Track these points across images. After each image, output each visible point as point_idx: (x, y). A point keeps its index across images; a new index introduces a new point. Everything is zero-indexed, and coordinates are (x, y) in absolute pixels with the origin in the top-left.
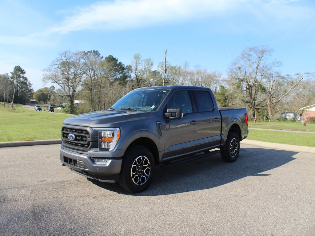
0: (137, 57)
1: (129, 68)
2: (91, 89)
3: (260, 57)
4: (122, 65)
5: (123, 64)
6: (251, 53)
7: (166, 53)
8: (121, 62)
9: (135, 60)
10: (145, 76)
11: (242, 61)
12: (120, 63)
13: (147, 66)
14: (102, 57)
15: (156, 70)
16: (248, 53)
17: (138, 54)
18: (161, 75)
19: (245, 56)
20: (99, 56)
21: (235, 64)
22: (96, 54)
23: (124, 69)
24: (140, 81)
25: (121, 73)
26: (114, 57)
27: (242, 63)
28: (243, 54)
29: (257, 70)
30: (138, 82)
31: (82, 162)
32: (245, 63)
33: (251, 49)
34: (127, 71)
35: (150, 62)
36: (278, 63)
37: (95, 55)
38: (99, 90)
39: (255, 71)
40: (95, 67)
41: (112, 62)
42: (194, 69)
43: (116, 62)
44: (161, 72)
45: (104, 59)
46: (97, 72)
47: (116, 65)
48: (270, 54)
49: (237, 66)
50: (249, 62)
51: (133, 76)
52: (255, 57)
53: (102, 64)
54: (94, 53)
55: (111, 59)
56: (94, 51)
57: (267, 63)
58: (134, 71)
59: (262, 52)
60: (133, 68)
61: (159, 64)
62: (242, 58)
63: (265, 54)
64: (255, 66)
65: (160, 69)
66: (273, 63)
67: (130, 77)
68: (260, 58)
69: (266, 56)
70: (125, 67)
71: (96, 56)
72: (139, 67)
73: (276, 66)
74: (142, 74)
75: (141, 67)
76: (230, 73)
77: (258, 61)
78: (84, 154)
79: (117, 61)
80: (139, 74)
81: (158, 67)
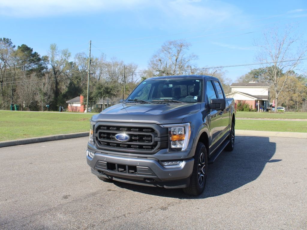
0: (53, 48)
1: (45, 59)
2: (1, 81)
3: (179, 50)
4: (38, 56)
5: (38, 54)
6: (172, 46)
7: (91, 44)
8: (37, 52)
9: (51, 50)
10: (62, 67)
11: (163, 54)
12: (35, 53)
13: (64, 57)
14: (14, 46)
15: (73, 61)
16: (168, 46)
17: (55, 44)
18: (78, 67)
19: (166, 49)
20: (10, 44)
21: (156, 56)
22: (7, 42)
23: (39, 60)
24: (57, 72)
25: (37, 64)
26: (29, 47)
27: (162, 55)
28: (163, 47)
29: (176, 62)
30: (55, 74)
31: (147, 168)
32: (165, 56)
33: (171, 43)
34: (42, 62)
35: (67, 53)
36: (194, 56)
37: (5, 44)
38: (13, 82)
39: (175, 64)
40: (7, 57)
41: (26, 52)
42: (111, 61)
43: (31, 52)
44: (78, 64)
45: (16, 49)
46: (9, 62)
47: (31, 55)
48: (187, 48)
49: (157, 58)
50: (169, 55)
51: (50, 67)
52: (174, 50)
53: (15, 54)
54: (5, 42)
55: (25, 49)
56: (4, 39)
57: (185, 56)
58: (50, 62)
59: (180, 46)
60: (49, 59)
61: (76, 55)
62: (163, 51)
63: (183, 47)
64: (175, 58)
65: (77, 60)
66: (190, 56)
67: (47, 69)
68: (179, 52)
69: (184, 49)
70: (41, 57)
71: (7, 45)
72: (55, 58)
73: (193, 59)
74: (59, 66)
75: (58, 58)
76: (152, 65)
77: (177, 54)
78: (148, 158)
79: (32, 50)
80: (56, 65)
81: (75, 58)
